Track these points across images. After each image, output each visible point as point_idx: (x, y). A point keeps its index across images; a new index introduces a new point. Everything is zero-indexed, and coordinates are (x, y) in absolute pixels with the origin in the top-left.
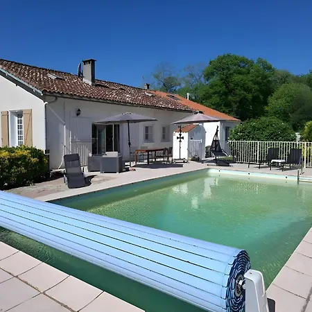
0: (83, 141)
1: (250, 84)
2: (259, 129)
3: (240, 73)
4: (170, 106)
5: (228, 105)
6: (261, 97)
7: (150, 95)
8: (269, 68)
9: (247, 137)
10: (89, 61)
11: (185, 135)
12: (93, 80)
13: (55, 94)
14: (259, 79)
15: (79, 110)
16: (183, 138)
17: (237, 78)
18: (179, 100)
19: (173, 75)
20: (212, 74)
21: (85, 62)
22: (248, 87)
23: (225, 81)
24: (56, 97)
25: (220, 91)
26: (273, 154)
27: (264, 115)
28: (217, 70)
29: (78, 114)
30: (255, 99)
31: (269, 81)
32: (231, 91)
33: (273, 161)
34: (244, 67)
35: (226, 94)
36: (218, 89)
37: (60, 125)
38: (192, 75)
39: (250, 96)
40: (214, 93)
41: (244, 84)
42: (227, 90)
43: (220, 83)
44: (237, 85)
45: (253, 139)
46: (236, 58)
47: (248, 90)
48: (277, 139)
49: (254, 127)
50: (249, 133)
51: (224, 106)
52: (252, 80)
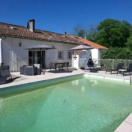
0: (24, 59)
1: (119, 32)
2: (114, 53)
3: (114, 27)
4: (72, 42)
5: (108, 42)
6: (124, 38)
7: (64, 37)
8: (128, 25)
9: (109, 57)
10: (32, 20)
11: (77, 56)
12: (34, 29)
13: (5, 35)
14: (123, 30)
15: (20, 43)
16: (76, 57)
17: (113, 29)
18: (80, 39)
19: (83, 29)
20: (101, 28)
21: (30, 21)
22: (118, 34)
23: (107, 31)
24: (6, 37)
25: (105, 36)
26: (120, 66)
27: (125, 47)
28: (103, 26)
29: (20, 46)
30: (122, 39)
31: (128, 31)
32: (109, 36)
33: (119, 70)
34: (116, 25)
35: (107, 37)
36: (103, 35)
37: (10, 51)
38: (92, 29)
39: (119, 38)
40: (102, 37)
41: (116, 33)
42: (108, 35)
43: (104, 32)
44: (112, 33)
45: (111, 58)
46: (112, 20)
47: (118, 35)
48: (124, 58)
49: (112, 52)
50: (109, 55)
51: (107, 43)
52: (120, 30)
